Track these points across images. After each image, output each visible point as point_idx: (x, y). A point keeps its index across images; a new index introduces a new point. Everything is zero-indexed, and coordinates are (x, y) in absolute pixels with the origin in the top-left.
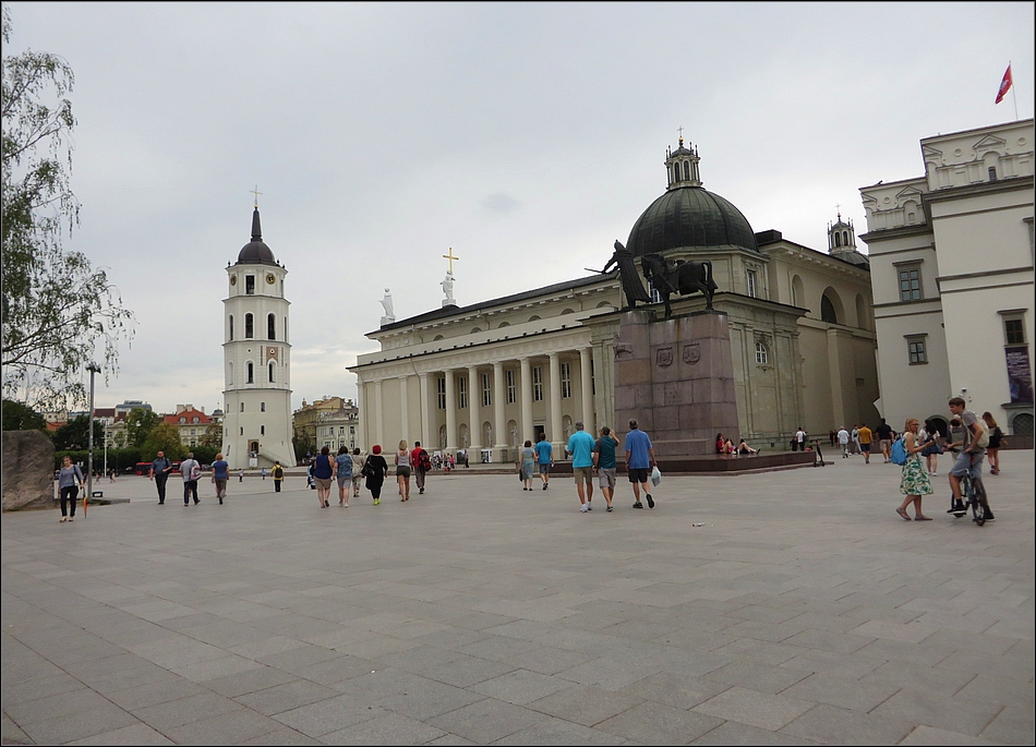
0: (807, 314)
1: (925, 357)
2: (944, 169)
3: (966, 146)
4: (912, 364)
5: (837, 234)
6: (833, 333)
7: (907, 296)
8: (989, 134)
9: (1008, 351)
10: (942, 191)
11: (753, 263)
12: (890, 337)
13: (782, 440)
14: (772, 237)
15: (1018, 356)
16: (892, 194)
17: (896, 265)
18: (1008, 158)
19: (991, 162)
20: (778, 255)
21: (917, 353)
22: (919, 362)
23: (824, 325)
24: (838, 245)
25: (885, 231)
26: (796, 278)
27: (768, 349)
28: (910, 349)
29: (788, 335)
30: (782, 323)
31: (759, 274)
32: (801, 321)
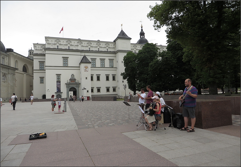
0: (18, 70)
1: (43, 82)
2: (49, 44)
3: (54, 40)
4: (41, 83)
5: (31, 52)
6: (25, 75)
7: (41, 68)
8: (58, 39)
9: (57, 82)
10: (48, 48)
11: (4, 56)
12: (36, 77)
13: (8, 99)
14: (10, 50)
15: (59, 83)
16: (40, 46)
17: (39, 62)
18: (61, 44)
19: (58, 44)
20: (12, 55)
21: (42, 81)
22: (42, 83)
23: (23, 73)
24: (31, 54)
25: (38, 54)
26: (16, 61)
27: (6, 77)
28: (40, 80)
29: (12, 74)
30: (10, 71)
31: (5, 59)
32: (16, 71)
